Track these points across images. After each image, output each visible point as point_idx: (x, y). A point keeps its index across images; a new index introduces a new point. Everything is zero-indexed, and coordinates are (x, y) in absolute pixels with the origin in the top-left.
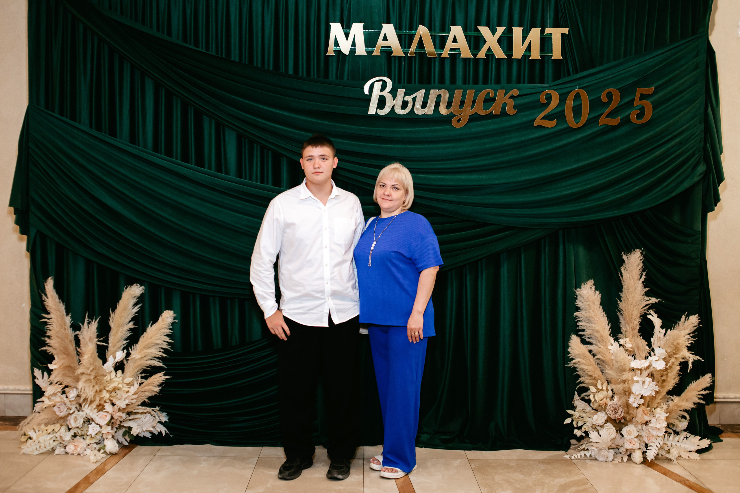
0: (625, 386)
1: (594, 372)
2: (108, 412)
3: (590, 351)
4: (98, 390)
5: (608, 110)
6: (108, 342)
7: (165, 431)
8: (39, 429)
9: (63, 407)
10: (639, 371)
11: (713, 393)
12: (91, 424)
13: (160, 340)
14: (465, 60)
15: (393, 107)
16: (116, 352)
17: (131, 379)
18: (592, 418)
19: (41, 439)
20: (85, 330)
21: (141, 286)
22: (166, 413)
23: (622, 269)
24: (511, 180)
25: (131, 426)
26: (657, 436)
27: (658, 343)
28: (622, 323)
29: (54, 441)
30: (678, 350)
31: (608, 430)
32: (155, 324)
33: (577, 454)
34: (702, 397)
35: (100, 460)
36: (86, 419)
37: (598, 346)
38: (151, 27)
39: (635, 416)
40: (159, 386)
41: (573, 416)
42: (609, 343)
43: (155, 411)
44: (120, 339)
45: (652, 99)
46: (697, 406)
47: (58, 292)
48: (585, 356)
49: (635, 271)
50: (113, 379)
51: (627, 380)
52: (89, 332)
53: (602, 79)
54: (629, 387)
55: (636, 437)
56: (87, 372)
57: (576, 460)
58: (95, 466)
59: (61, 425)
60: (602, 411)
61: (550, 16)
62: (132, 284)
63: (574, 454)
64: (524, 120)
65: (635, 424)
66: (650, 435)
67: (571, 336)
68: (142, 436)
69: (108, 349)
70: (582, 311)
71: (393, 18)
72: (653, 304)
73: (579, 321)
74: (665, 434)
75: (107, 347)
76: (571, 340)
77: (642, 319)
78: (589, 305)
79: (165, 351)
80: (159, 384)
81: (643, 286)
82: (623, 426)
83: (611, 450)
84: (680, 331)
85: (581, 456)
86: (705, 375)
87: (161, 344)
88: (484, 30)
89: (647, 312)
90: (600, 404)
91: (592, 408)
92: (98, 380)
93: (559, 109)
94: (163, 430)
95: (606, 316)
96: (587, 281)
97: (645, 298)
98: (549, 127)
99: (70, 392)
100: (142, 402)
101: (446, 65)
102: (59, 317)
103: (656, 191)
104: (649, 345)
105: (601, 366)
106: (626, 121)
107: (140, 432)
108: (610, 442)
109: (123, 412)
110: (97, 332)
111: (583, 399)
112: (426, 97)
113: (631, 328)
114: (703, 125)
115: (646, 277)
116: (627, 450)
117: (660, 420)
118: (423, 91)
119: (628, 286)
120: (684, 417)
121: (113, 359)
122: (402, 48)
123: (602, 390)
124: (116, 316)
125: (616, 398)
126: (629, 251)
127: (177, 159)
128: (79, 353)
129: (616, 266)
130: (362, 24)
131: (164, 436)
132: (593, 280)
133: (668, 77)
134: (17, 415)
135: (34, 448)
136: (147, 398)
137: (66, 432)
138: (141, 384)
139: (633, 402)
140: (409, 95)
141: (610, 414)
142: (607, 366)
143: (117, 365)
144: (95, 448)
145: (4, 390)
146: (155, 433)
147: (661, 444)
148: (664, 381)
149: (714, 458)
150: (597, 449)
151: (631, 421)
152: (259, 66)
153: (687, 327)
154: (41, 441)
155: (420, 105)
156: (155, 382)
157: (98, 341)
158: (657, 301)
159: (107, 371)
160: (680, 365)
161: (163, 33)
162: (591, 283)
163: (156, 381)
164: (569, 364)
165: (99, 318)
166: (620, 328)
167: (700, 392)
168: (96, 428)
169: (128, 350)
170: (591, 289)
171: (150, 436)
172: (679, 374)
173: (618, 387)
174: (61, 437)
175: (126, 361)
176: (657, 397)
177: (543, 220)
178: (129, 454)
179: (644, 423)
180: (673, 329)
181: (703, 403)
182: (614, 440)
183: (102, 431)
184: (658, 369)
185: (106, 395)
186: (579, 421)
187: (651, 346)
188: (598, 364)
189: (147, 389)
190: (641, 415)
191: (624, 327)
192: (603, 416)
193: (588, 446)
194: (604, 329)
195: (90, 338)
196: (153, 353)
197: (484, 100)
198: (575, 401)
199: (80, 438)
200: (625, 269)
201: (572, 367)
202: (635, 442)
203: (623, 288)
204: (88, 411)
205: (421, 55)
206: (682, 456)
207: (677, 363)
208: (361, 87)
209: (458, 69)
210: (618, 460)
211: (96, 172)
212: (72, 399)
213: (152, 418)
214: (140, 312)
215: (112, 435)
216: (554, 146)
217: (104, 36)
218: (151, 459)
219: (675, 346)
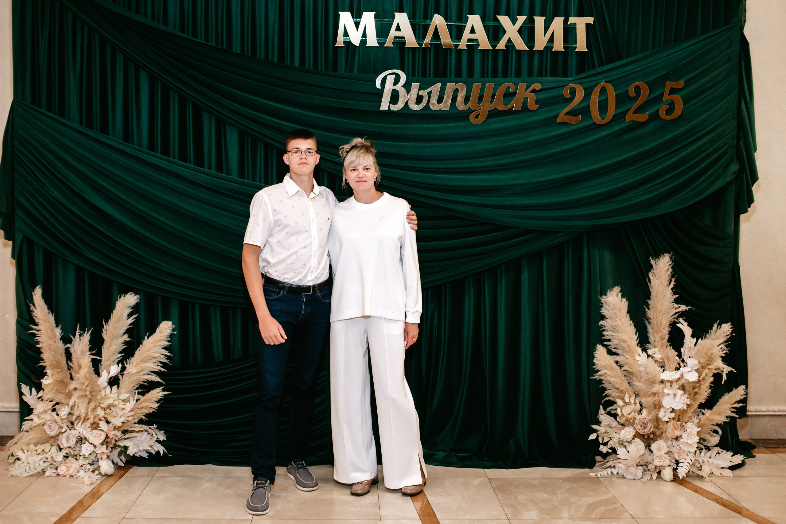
1: (621, 385)
2: (103, 431)
3: (617, 362)
5: (635, 105)
6: (101, 355)
7: (163, 450)
8: (28, 450)
9: (54, 426)
10: (669, 383)
11: (746, 407)
12: (84, 443)
13: (158, 353)
14: (484, 51)
15: (407, 102)
16: (110, 366)
17: (127, 395)
18: (619, 433)
19: (31, 460)
20: (76, 343)
21: (136, 295)
22: (164, 432)
23: (650, 275)
24: (533, 181)
25: (128, 445)
26: (689, 452)
27: (689, 353)
28: (650, 332)
29: (44, 462)
30: (711, 361)
31: (636, 446)
32: (152, 336)
33: (604, 472)
34: (735, 410)
35: (95, 482)
36: (78, 438)
37: (624, 357)
38: (146, 15)
39: (665, 430)
40: (158, 402)
41: (598, 431)
42: (636, 353)
43: (152, 430)
44: (114, 352)
45: (684, 92)
46: (729, 420)
47: (46, 302)
48: (612, 368)
49: (664, 276)
50: (108, 395)
51: (656, 392)
52: (81, 345)
53: (630, 72)
54: (659, 401)
55: (666, 453)
56: (81, 388)
57: (603, 478)
58: (88, 489)
59: (52, 445)
60: (629, 426)
61: (574, 6)
62: (126, 293)
63: (600, 471)
64: (547, 115)
65: (665, 439)
66: (681, 451)
67: (597, 346)
68: (139, 456)
69: (102, 363)
70: (608, 319)
71: (406, 6)
72: (682, 312)
74: (696, 449)
75: (100, 361)
76: (597, 351)
77: (671, 328)
78: (615, 313)
79: (164, 365)
80: (158, 400)
81: (672, 293)
82: (652, 441)
83: (640, 467)
84: (712, 340)
85: (607, 474)
86: (738, 387)
87: (159, 357)
88: (504, 20)
89: (676, 321)
90: (628, 418)
91: (619, 423)
93: (584, 104)
95: (634, 325)
96: (613, 288)
97: (674, 306)
98: (573, 123)
99: (59, 410)
100: (139, 420)
101: (463, 57)
102: (49, 329)
103: (687, 191)
104: (679, 355)
105: (628, 378)
106: (655, 116)
107: (137, 452)
108: (638, 458)
109: (119, 430)
110: (89, 345)
111: (609, 413)
112: (442, 91)
113: (660, 337)
114: (737, 121)
115: (675, 283)
116: (656, 467)
117: (691, 435)
118: (439, 85)
119: (657, 293)
120: (716, 432)
121: (107, 374)
122: (416, 38)
123: (629, 403)
124: (109, 327)
125: (644, 412)
126: (657, 255)
127: (174, 158)
128: (70, 368)
129: (645, 272)
130: (373, 13)
131: (162, 455)
132: (619, 287)
133: (699, 70)
135: (23, 470)
136: (144, 416)
138: (137, 401)
139: (663, 416)
140: (424, 89)
141: (639, 429)
142: (634, 378)
143: (112, 380)
144: (89, 470)
146: (152, 453)
147: (693, 460)
148: (696, 393)
149: (748, 475)
150: (625, 466)
151: (660, 436)
152: (263, 58)
153: (720, 336)
154: (31, 462)
155: (436, 100)
157: (91, 354)
158: (687, 308)
159: (101, 387)
160: (713, 376)
161: (159, 22)
162: (617, 289)
163: (154, 397)
164: (594, 376)
165: (92, 329)
166: (647, 338)
167: (733, 404)
168: (90, 448)
169: (123, 364)
170: (617, 296)
171: (147, 456)
172: (710, 386)
173: (647, 401)
174: (52, 457)
175: (121, 376)
176: (688, 411)
177: (566, 223)
178: (125, 475)
179: (675, 439)
180: (704, 338)
181: (735, 417)
182: (643, 456)
183: (96, 450)
184: (690, 381)
185: (101, 413)
186: (604, 436)
187: (681, 357)
188: (625, 376)
189: (144, 405)
190: (671, 430)
191: (652, 336)
192: (631, 431)
193: (615, 463)
194: (632, 338)
195: (82, 351)
196: (150, 367)
197: (504, 94)
198: (600, 415)
199: (72, 458)
200: (653, 275)
201: (598, 379)
202: (665, 459)
203: (650, 295)
204: (81, 430)
205: (437, 46)
206: (714, 473)
207: (711, 374)
208: (373, 81)
209: (475, 61)
210: (647, 477)
211: (87, 172)
212: (63, 417)
213: (149, 437)
214: (137, 323)
215: (107, 455)
216: (579, 143)
217: (93, 25)
218: (149, 480)
219: (709, 356)
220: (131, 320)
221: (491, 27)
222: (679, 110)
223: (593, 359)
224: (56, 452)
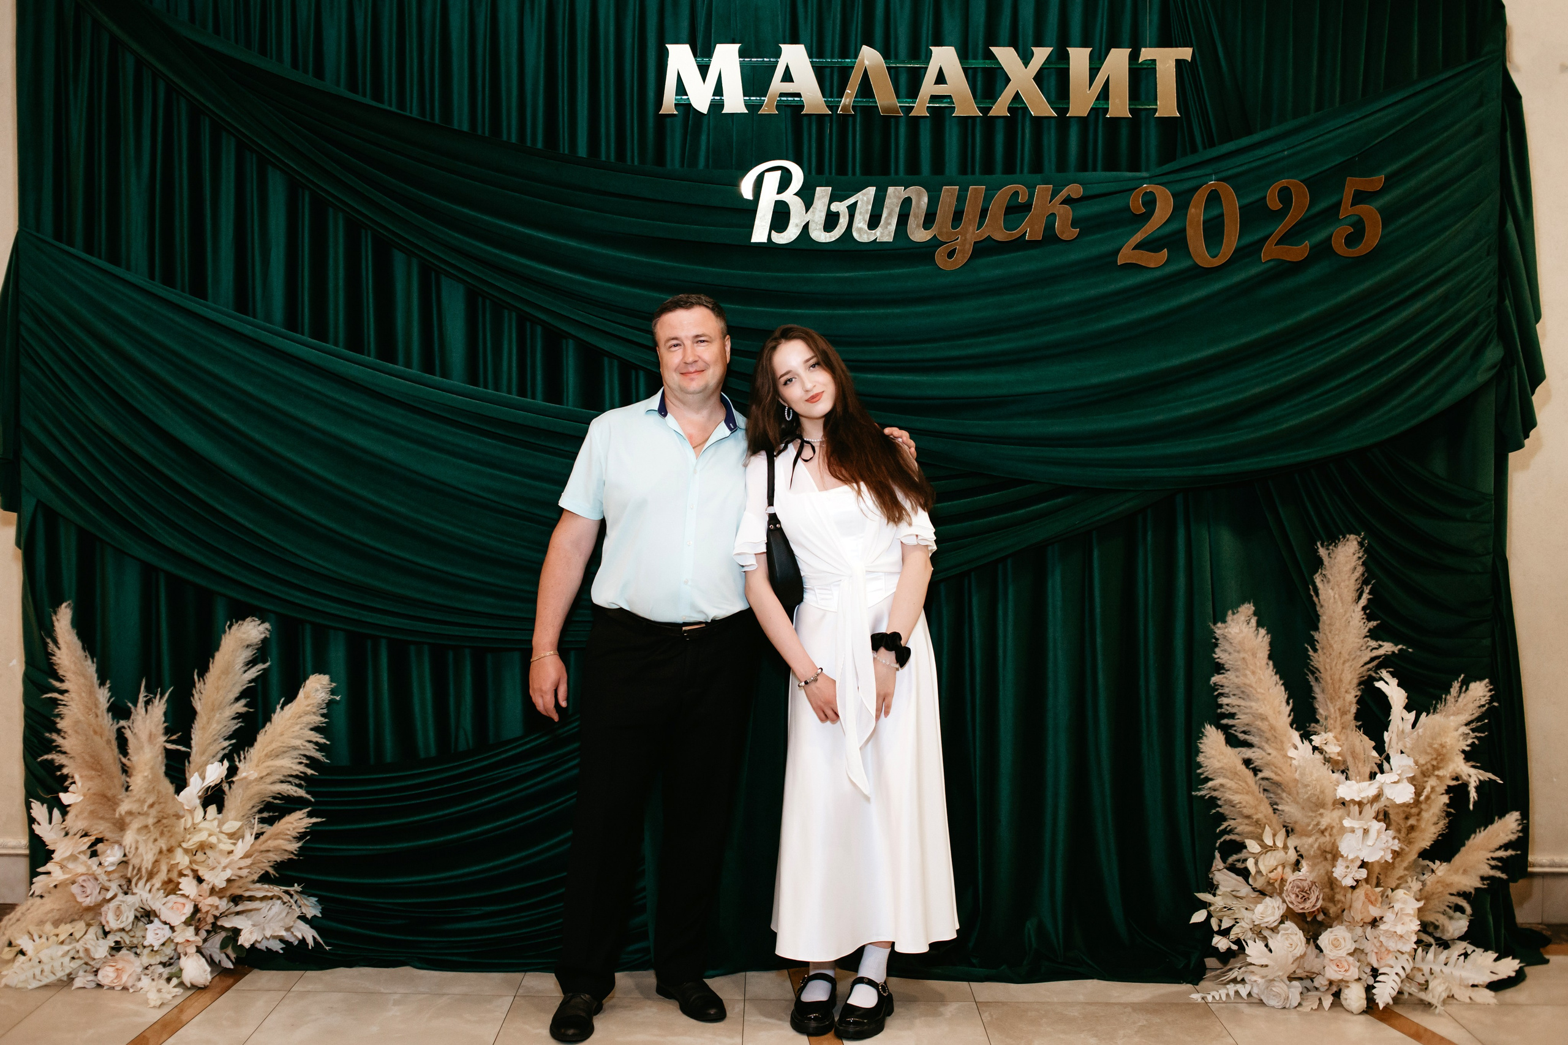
0: (1322, 840)
1: (1256, 809)
2: (188, 897)
3: (1247, 762)
4: (164, 848)
5: (1281, 229)
6: (190, 744)
7: (313, 936)
8: (41, 933)
9: (91, 886)
10: (1357, 807)
11: (1525, 855)
12: (151, 922)
13: (302, 738)
14: (964, 121)
15: (806, 227)
16: (206, 765)
17: (238, 824)
18: (1253, 910)
19: (44, 955)
20: (139, 718)
21: (263, 622)
22: (316, 899)
23: (1318, 579)
24: (1068, 385)
25: (239, 927)
26: (1399, 951)
27: (1399, 744)
28: (1318, 699)
29: (73, 958)
30: (1442, 760)
31: (1287, 939)
32: (289, 705)
33: (1220, 991)
34: (1500, 864)
35: (171, 1001)
36: (139, 912)
37: (1264, 750)
38: (280, 59)
39: (1348, 906)
41: (1210, 905)
42: (1289, 743)
43: (291, 896)
44: (216, 737)
45: (1383, 201)
46: (1488, 884)
47: (81, 636)
48: (1236, 773)
49: (1347, 583)
50: (199, 824)
51: (1327, 826)
52: (148, 721)
53: (1268, 160)
54: (1334, 843)
55: (1351, 954)
56: (139, 810)
57: (1217, 1005)
58: (156, 1015)
59: (89, 925)
60: (1275, 894)
61: (1151, 22)
62: (242, 618)
63: (1213, 990)
64: (1095, 251)
65: (1348, 924)
66: (1383, 950)
67: (1204, 727)
68: (264, 949)
69: (191, 759)
70: (1228, 672)
71: (804, 31)
72: (1386, 656)
73: (1221, 694)
74: (1415, 947)
75: (188, 755)
76: (1204, 738)
77: (1363, 691)
78: (1244, 658)
79: (312, 762)
80: (298, 835)
81: (1365, 617)
82: (1323, 928)
83: (1296, 983)
84: (1447, 716)
85: (1228, 995)
86: (1504, 816)
87: (302, 747)
88: (1006, 56)
89: (1374, 675)
90: (1270, 879)
91: (1254, 889)
92: (166, 827)
93: (1175, 226)
94: (309, 934)
95: (1283, 684)
96: (1240, 606)
97: (1369, 644)
98: (1152, 265)
99: (104, 852)
100: (262, 875)
101: (922, 130)
103: (1391, 405)
104: (1380, 747)
105: (1272, 795)
106: (1323, 250)
107: (259, 940)
108: (1292, 964)
109: (221, 895)
110: (165, 722)
111: (1232, 868)
112: (879, 201)
113: (1339, 709)
114: (1496, 257)
115: (1371, 597)
117: (1404, 917)
118: (871, 191)
119: (1331, 617)
120: (1461, 910)
121: (199, 780)
122: (824, 97)
123: (1274, 848)
124: (207, 686)
125: (1305, 866)
126: (1333, 538)
127: (336, 344)
128: (125, 769)
129: (1305, 572)
130: (736, 47)
131: (310, 948)
132: (1252, 604)
133: (1415, 154)
135: (30, 974)
136: (272, 866)
137: (98, 939)
138: (259, 835)
139: (1344, 874)
140: (841, 199)
141: (1292, 903)
142: (1284, 795)
143: (209, 793)
144: (160, 975)
146: (292, 943)
147: (1408, 970)
148: (1412, 828)
149: (1530, 1002)
150: (1263, 980)
151: (1339, 918)
152: (514, 140)
153: (1465, 708)
154: (44, 959)
155: (866, 221)
156: (289, 830)
157: (167, 741)
158: (1396, 649)
159: (186, 808)
160: (1448, 792)
161: (306, 71)
162: (1247, 609)
163: (291, 829)
164: (1200, 790)
165: (170, 690)
166: (1314, 711)
167: (1494, 852)
168: (163, 932)
169: (232, 761)
170: (1248, 623)
171: (282, 949)
172: (1446, 812)
173: (1309, 844)
174: (87, 950)
175: (227, 786)
176: (1397, 865)
177: (1139, 472)
178: (234, 987)
179: (1369, 923)
180: (1432, 711)
181: (1500, 878)
182: (1302, 960)
183: (175, 937)
184: (1397, 803)
185: (182, 860)
186: (1222, 916)
187: (1385, 751)
188: (1265, 790)
189: (272, 845)
190: (1361, 904)
191: (1324, 708)
192: (1276, 906)
193: (1243, 973)
194: (1279, 712)
195: (150, 735)
196: (285, 768)
197: (1007, 208)
198: (1215, 872)
199: (128, 952)
200: (1324, 580)
201: (1208, 796)
202: (1349, 966)
203: (1318, 620)
204: (145, 895)
205: (867, 111)
206: (1455, 996)
207: (1442, 788)
208: (736, 183)
209: (947, 141)
210: (1311, 1004)
211: (163, 373)
212: (110, 869)
213: (286, 909)
214: (262, 679)
215: (197, 947)
216: (1163, 307)
217: (176, 80)
218: (280, 999)
219: (1436, 750)
220: (253, 673)
221: (979, 70)
223: (1197, 755)
224: (95, 938)
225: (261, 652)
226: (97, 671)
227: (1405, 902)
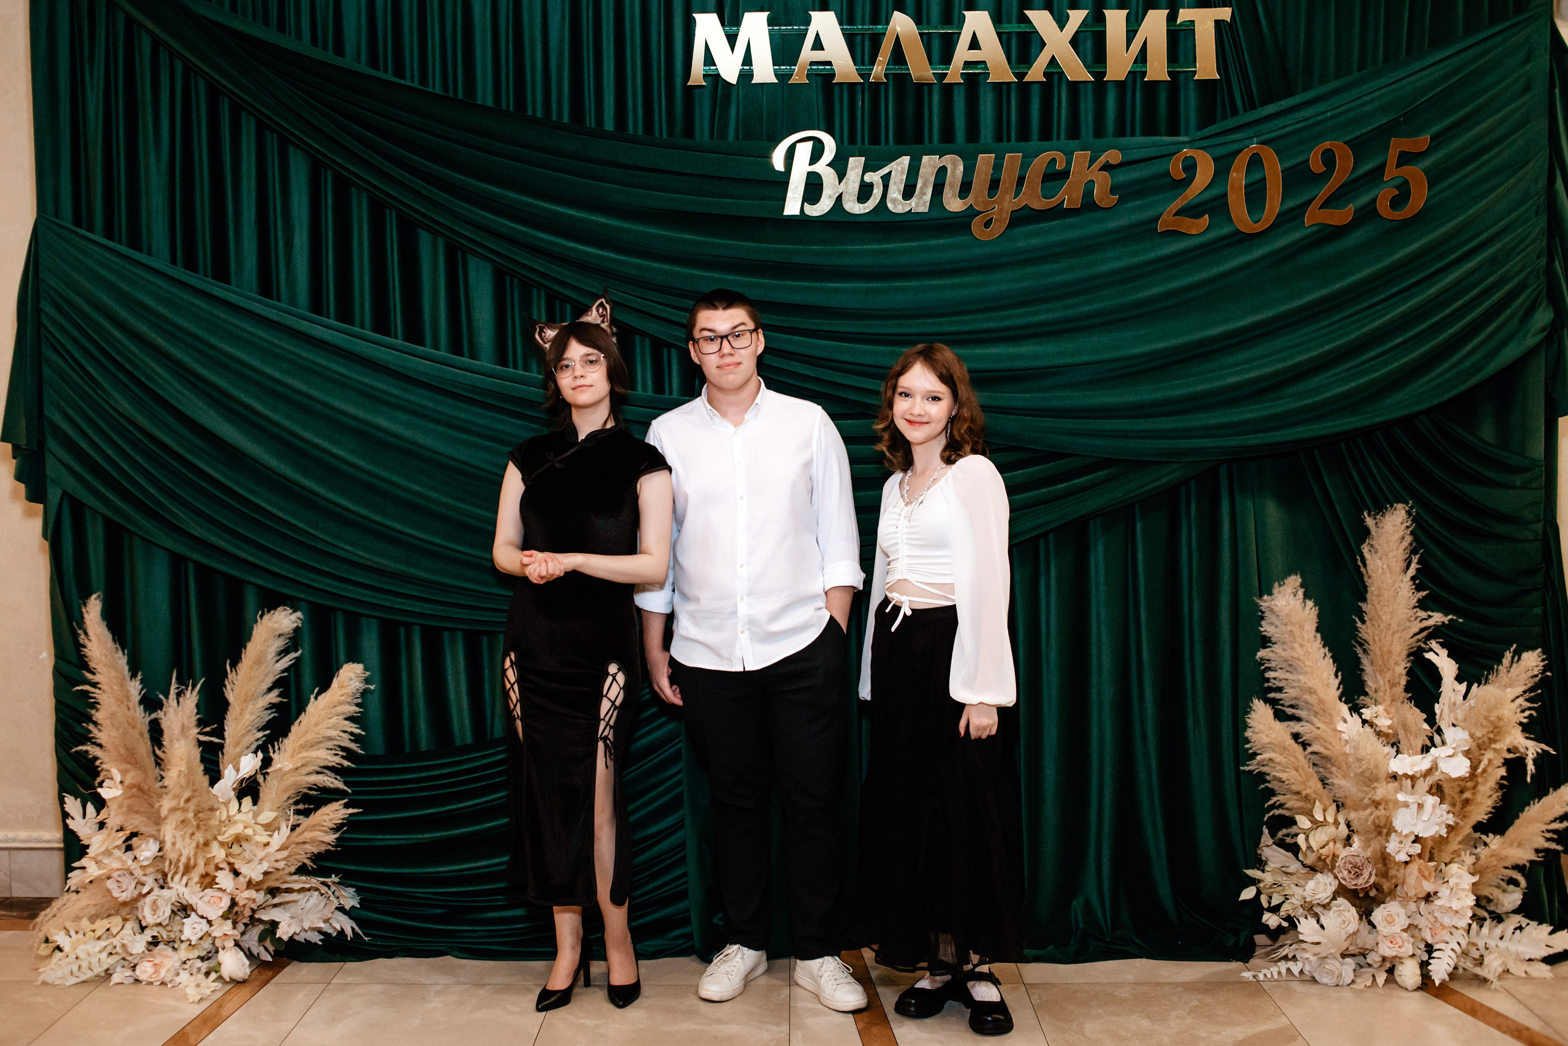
0: (1377, 814)
1: (1306, 784)
2: (225, 890)
3: (1296, 736)
4: (202, 842)
5: (1324, 192)
6: (224, 735)
7: (352, 927)
8: (77, 929)
9: (127, 881)
10: (1409, 781)
12: (189, 916)
13: (336, 729)
14: (998, 87)
15: (839, 198)
16: (240, 756)
17: (273, 815)
18: (1304, 887)
19: (81, 951)
20: (171, 710)
21: (295, 611)
22: (354, 889)
23: (1365, 549)
24: (1110, 355)
25: (277, 920)
26: (1454, 926)
27: (1451, 716)
28: (1367, 672)
29: (111, 954)
30: (1499, 733)
31: (1339, 916)
32: (323, 695)
33: (1271, 969)
34: (1555, 836)
35: (210, 995)
36: (176, 906)
37: (1313, 724)
38: (299, 36)
39: (1401, 881)
41: (1259, 882)
42: (1339, 716)
43: (329, 887)
44: (250, 728)
45: (1428, 161)
46: (1542, 857)
47: (110, 627)
48: (1285, 748)
49: (1395, 552)
50: (234, 816)
51: (1381, 800)
52: (180, 713)
53: (1310, 121)
54: (1387, 818)
55: (1404, 930)
57: (1269, 983)
58: (197, 1010)
59: (125, 920)
60: (1326, 870)
62: (274, 607)
63: (1264, 968)
64: (1135, 218)
65: (1401, 899)
66: (1438, 925)
67: (1252, 702)
68: (303, 940)
69: (225, 750)
70: (1275, 646)
72: (1436, 627)
73: (1269, 669)
74: (1471, 922)
75: (221, 747)
76: (1252, 712)
77: (1413, 662)
78: (1291, 631)
79: (349, 754)
80: (335, 826)
81: (1414, 587)
82: (1375, 904)
83: (1348, 960)
84: (1501, 687)
85: (1279, 973)
86: (1559, 787)
87: (338, 738)
88: (1041, 19)
89: (1423, 646)
90: (1321, 855)
91: (1304, 865)
92: (202, 821)
93: (1215, 191)
94: (347, 925)
95: (1332, 657)
96: (1286, 578)
97: (1418, 614)
98: (1193, 232)
99: (141, 846)
100: (300, 867)
101: (956, 98)
102: (117, 683)
103: (1439, 371)
104: (1431, 720)
105: (1321, 770)
106: (1369, 213)
107: (298, 932)
108: (1346, 940)
109: (258, 888)
110: (197, 714)
111: (1281, 844)
112: (913, 171)
113: (1389, 682)
114: (1545, 217)
115: (1419, 566)
117: (1459, 891)
118: (905, 160)
119: (1379, 589)
120: (1513, 882)
121: (234, 772)
122: (855, 65)
123: (1324, 823)
124: (239, 677)
125: (1357, 841)
126: (1380, 508)
127: (362, 327)
128: (159, 761)
129: (1352, 543)
130: (764, 15)
131: (349, 939)
132: (1299, 576)
133: (1462, 113)
134: (38, 896)
135: (67, 970)
136: (309, 858)
137: (135, 934)
138: (294, 827)
139: (1397, 850)
140: (875, 169)
141: (1344, 879)
142: (1334, 769)
143: (244, 785)
144: (199, 970)
145: (7, 841)
146: (330, 934)
147: (1464, 943)
148: (1467, 802)
150: (1316, 958)
151: (1392, 894)
152: (539, 114)
153: (1518, 679)
154: (82, 955)
155: (900, 192)
156: (326, 821)
157: (200, 733)
158: (1446, 620)
159: (221, 800)
160: (1504, 764)
162: (1294, 581)
163: (329, 820)
164: (1248, 765)
165: (202, 681)
166: (1362, 683)
167: (1549, 824)
168: (200, 926)
169: (266, 752)
170: (1295, 595)
171: (321, 940)
172: (1499, 784)
173: (1361, 818)
174: (123, 945)
175: (262, 777)
176: (1451, 839)
177: (1181, 444)
178: (273, 981)
179: (1423, 898)
180: (1483, 682)
181: (1555, 850)
182: (1354, 937)
183: (212, 931)
184: (1453, 776)
185: (218, 853)
186: (1273, 893)
187: (1436, 723)
188: (1314, 764)
189: (309, 837)
190: (1415, 879)
191: (1373, 680)
192: (1328, 882)
193: (1294, 951)
194: (1328, 685)
195: (183, 727)
196: (321, 759)
197: (1045, 176)
198: (1264, 848)
199: (165, 947)
200: (1372, 550)
201: (1256, 771)
202: (1403, 942)
203: (1366, 591)
204: (181, 889)
205: (900, 80)
206: (1511, 971)
207: (1499, 761)
208: (767, 155)
209: (982, 107)
210: (1365, 981)
211: (188, 361)
212: (145, 863)
213: (325, 901)
214: (295, 668)
215: (235, 940)
216: (1204, 275)
217: (194, 60)
218: (320, 991)
219: (1492, 722)
220: (286, 662)
221: (1014, 35)
222: (1419, 199)
223: (1245, 730)
224: (132, 933)
225: (294, 641)
226: (128, 663)
227: (1460, 877)
